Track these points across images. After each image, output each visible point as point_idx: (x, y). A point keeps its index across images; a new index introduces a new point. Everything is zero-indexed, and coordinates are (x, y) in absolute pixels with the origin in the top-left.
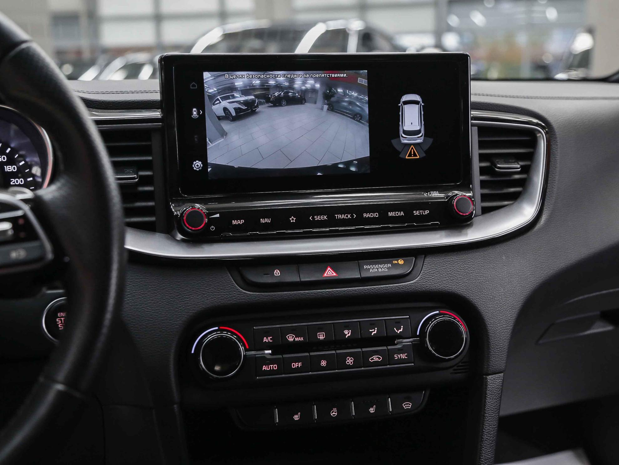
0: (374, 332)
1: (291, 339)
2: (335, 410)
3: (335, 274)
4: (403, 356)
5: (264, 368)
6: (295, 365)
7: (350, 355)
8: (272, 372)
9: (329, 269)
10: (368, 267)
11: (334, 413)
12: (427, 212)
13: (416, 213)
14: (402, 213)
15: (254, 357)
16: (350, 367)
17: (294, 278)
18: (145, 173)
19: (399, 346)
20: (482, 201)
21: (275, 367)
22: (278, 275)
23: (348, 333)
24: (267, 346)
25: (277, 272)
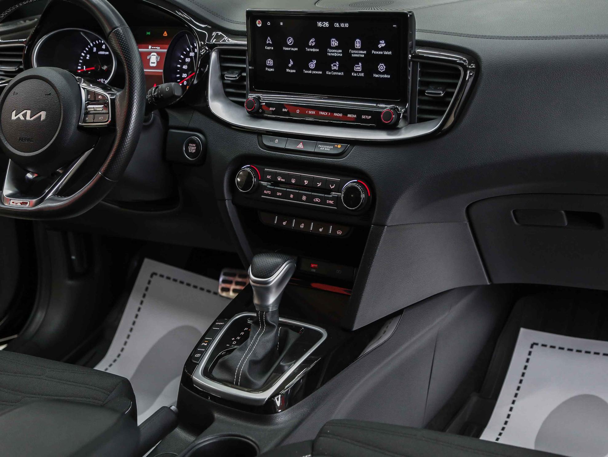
0: (319, 185)
1: (279, 179)
2: (303, 224)
3: (302, 147)
4: (331, 202)
5: (265, 192)
6: (279, 194)
7: (305, 195)
8: (268, 195)
9: (301, 143)
10: (321, 146)
11: (302, 226)
12: (370, 117)
13: (363, 117)
14: (355, 116)
15: (262, 185)
16: (303, 201)
17: (282, 146)
18: (244, 74)
19: (331, 196)
20: (418, 114)
21: (269, 192)
22: (277, 143)
23: (306, 182)
24: (268, 181)
25: (277, 141)
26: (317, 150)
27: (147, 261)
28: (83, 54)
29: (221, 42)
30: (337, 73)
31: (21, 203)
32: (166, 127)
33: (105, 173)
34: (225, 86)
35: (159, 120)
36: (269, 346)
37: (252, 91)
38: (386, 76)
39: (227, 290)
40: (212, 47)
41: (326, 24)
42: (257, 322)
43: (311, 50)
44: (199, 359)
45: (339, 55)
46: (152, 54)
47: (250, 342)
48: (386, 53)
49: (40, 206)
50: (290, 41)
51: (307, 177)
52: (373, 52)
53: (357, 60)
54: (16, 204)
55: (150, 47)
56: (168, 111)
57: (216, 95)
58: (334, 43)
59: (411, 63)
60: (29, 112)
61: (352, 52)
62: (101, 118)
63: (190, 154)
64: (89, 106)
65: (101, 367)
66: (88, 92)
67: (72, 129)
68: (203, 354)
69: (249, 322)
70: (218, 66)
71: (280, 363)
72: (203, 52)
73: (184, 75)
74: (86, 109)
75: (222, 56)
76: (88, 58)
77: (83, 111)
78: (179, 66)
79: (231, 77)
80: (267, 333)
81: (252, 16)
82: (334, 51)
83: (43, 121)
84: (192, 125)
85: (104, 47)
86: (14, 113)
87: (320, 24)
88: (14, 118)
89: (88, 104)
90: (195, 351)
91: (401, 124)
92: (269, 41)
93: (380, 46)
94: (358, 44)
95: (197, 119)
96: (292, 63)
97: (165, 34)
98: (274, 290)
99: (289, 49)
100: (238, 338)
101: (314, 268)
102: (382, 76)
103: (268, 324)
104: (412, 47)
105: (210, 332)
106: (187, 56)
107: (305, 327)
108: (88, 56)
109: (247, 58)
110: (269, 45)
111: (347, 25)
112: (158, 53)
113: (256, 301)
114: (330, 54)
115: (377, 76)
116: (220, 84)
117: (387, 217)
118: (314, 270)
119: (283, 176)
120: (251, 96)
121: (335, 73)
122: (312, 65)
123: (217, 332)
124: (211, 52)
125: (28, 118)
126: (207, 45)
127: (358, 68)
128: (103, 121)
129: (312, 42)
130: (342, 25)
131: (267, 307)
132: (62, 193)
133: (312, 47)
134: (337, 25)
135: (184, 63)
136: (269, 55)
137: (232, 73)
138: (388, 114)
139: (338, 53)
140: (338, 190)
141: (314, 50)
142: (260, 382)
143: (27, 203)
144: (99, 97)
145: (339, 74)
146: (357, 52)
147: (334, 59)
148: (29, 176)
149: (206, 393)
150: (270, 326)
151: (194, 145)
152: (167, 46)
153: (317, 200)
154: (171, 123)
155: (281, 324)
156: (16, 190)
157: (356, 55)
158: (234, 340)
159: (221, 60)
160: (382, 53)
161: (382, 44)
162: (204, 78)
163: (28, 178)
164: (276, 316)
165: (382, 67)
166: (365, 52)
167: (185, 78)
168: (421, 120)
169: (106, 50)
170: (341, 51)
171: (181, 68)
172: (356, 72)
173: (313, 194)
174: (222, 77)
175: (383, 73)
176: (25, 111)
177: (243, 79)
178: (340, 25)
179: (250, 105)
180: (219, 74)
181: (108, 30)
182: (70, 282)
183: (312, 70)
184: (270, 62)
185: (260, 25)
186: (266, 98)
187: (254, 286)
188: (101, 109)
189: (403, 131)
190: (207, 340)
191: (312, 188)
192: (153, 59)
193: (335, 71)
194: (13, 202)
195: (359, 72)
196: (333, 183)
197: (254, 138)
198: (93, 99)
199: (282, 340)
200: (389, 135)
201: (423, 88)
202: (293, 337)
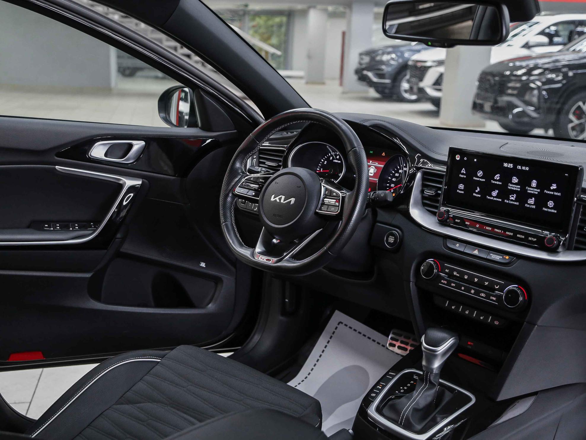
0: (486, 283)
1: (455, 274)
2: (468, 311)
3: (477, 253)
4: (494, 299)
5: (442, 281)
6: (453, 285)
7: (474, 289)
8: (444, 284)
9: (477, 250)
10: (492, 255)
11: (467, 312)
12: (535, 240)
13: (530, 239)
14: (523, 237)
15: (440, 275)
16: (471, 294)
17: (462, 249)
18: (440, 192)
19: (494, 294)
20: (576, 243)
21: (446, 282)
22: (457, 246)
23: (476, 280)
24: (446, 273)
25: (458, 245)
26: (488, 257)
27: (337, 312)
28: (322, 160)
29: (427, 167)
30: (513, 203)
31: (266, 259)
32: (375, 220)
33: (329, 249)
34: (424, 198)
35: (370, 215)
36: (429, 399)
37: (444, 205)
38: (553, 211)
39: (394, 346)
40: (418, 169)
41: (511, 166)
42: (423, 379)
43: (496, 182)
44: (374, 398)
45: (517, 189)
46: (371, 167)
47: (415, 394)
48: (556, 194)
49: (279, 264)
50: (480, 173)
51: (477, 277)
52: (545, 191)
53: (531, 196)
54: (263, 259)
55: (371, 162)
56: (378, 209)
57: (416, 204)
58: (515, 180)
59: (576, 204)
60: (283, 197)
61: (528, 189)
62: (333, 209)
63: (389, 244)
64: (326, 199)
65: (292, 383)
66: (326, 189)
67: (311, 213)
68: (377, 394)
69: (415, 377)
70: (420, 183)
71: (435, 415)
72: (411, 171)
73: (393, 185)
74: (323, 201)
75: (425, 176)
76: (325, 163)
77: (321, 202)
78: (390, 178)
79: (429, 192)
80: (428, 389)
81: (453, 152)
82: (514, 186)
83: (293, 204)
84: (394, 222)
85: (338, 157)
86: (273, 196)
87: (505, 165)
88: (272, 199)
89: (325, 198)
90: (371, 391)
91: (560, 249)
92: (463, 171)
93: (552, 188)
94: (534, 183)
95: (399, 219)
96: (478, 189)
97: (384, 154)
98: (439, 357)
99: (478, 179)
100: (405, 388)
101: (470, 345)
102: (550, 210)
103: (431, 382)
104: (578, 192)
105: (384, 379)
106: (397, 172)
107: (458, 391)
108: (326, 162)
109: (444, 180)
110: (463, 174)
111: (527, 169)
112: (376, 167)
113: (424, 363)
114: (510, 188)
115: (546, 210)
116: (420, 196)
117: (538, 318)
118: (470, 347)
119: (459, 272)
120: (443, 209)
121: (512, 202)
122: (495, 193)
123: (390, 380)
124: (417, 173)
125: (282, 201)
126: (416, 167)
127: (532, 201)
128: (334, 212)
129: (497, 177)
130: (524, 168)
131: (432, 370)
132: (296, 257)
133: (496, 180)
134: (519, 167)
135: (394, 176)
136: (462, 181)
137: (430, 190)
138: (551, 240)
139: (517, 188)
140: (501, 290)
141: (498, 183)
142: (419, 427)
143: (271, 260)
144: (334, 194)
145: (515, 203)
146: (532, 189)
147: (513, 192)
148: (275, 241)
149: (375, 424)
150: (432, 385)
151: (393, 238)
152: (385, 163)
153: (483, 295)
154: (379, 218)
155: (441, 384)
156: (264, 249)
157: (531, 192)
158: (402, 389)
159: (424, 179)
160: (552, 193)
161: (554, 187)
162: (409, 190)
163: (274, 243)
164: (438, 377)
165: (551, 204)
166: (539, 190)
167: (392, 187)
168: (577, 249)
169: (340, 159)
170: (519, 187)
171: (391, 180)
172: (529, 204)
173: (480, 289)
174: (422, 192)
175: (551, 208)
176: (281, 196)
177: (438, 195)
178: (522, 168)
179: (441, 215)
180: (420, 188)
181: (349, 149)
182: (281, 318)
183: (494, 197)
184: (461, 186)
185: (458, 159)
186: (454, 212)
187: (424, 351)
188: (334, 203)
189: (561, 254)
190: (381, 384)
191: (480, 285)
192: (372, 171)
193: (512, 200)
194: (261, 258)
195: (531, 204)
196: (497, 284)
197: (440, 241)
198: (329, 194)
199: (439, 397)
200: (549, 255)
201: (583, 225)
202: (448, 396)
